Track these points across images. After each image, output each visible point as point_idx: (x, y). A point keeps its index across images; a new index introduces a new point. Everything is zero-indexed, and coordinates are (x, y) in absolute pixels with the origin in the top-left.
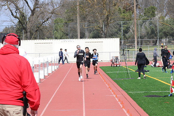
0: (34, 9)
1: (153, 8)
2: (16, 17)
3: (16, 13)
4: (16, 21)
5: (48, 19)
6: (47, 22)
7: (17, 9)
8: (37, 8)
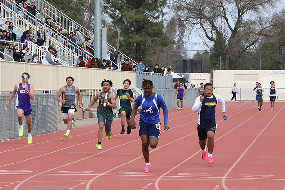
0: (236, 29)
2: (211, 39)
3: (212, 34)
4: (212, 44)
5: (254, 42)
6: (253, 45)
7: (213, 29)
8: (240, 27)
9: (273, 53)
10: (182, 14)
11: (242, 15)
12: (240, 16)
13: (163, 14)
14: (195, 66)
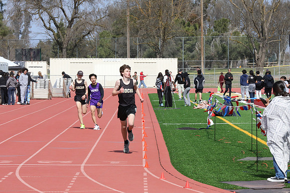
0: (72, 20)
1: (224, 21)
3: (50, 24)
5: (90, 31)
7: (50, 19)
9: (109, 42)
10: (21, 5)
13: (2, 5)
14: (34, 55)
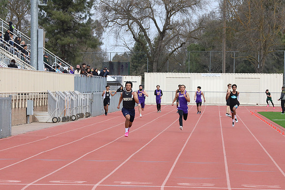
7: (141, 31)
8: (167, 29)
10: (109, 15)
11: (170, 16)
12: (168, 18)
13: (90, 15)
14: (122, 69)
